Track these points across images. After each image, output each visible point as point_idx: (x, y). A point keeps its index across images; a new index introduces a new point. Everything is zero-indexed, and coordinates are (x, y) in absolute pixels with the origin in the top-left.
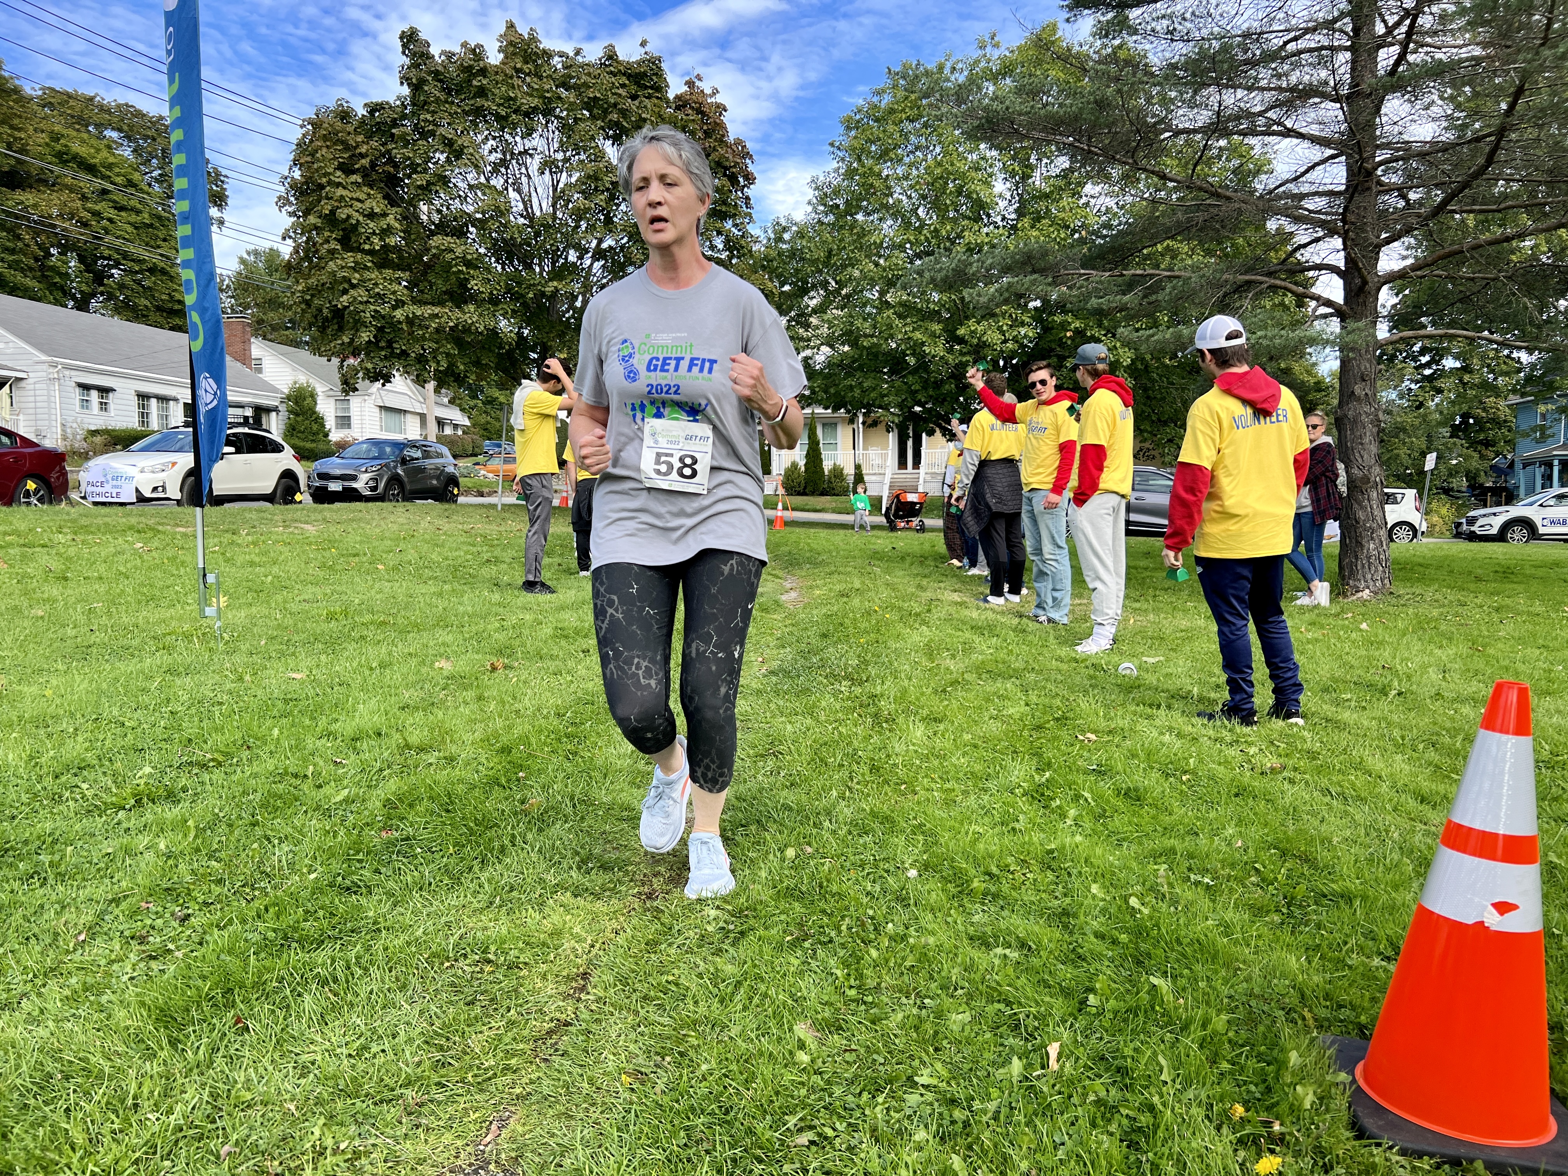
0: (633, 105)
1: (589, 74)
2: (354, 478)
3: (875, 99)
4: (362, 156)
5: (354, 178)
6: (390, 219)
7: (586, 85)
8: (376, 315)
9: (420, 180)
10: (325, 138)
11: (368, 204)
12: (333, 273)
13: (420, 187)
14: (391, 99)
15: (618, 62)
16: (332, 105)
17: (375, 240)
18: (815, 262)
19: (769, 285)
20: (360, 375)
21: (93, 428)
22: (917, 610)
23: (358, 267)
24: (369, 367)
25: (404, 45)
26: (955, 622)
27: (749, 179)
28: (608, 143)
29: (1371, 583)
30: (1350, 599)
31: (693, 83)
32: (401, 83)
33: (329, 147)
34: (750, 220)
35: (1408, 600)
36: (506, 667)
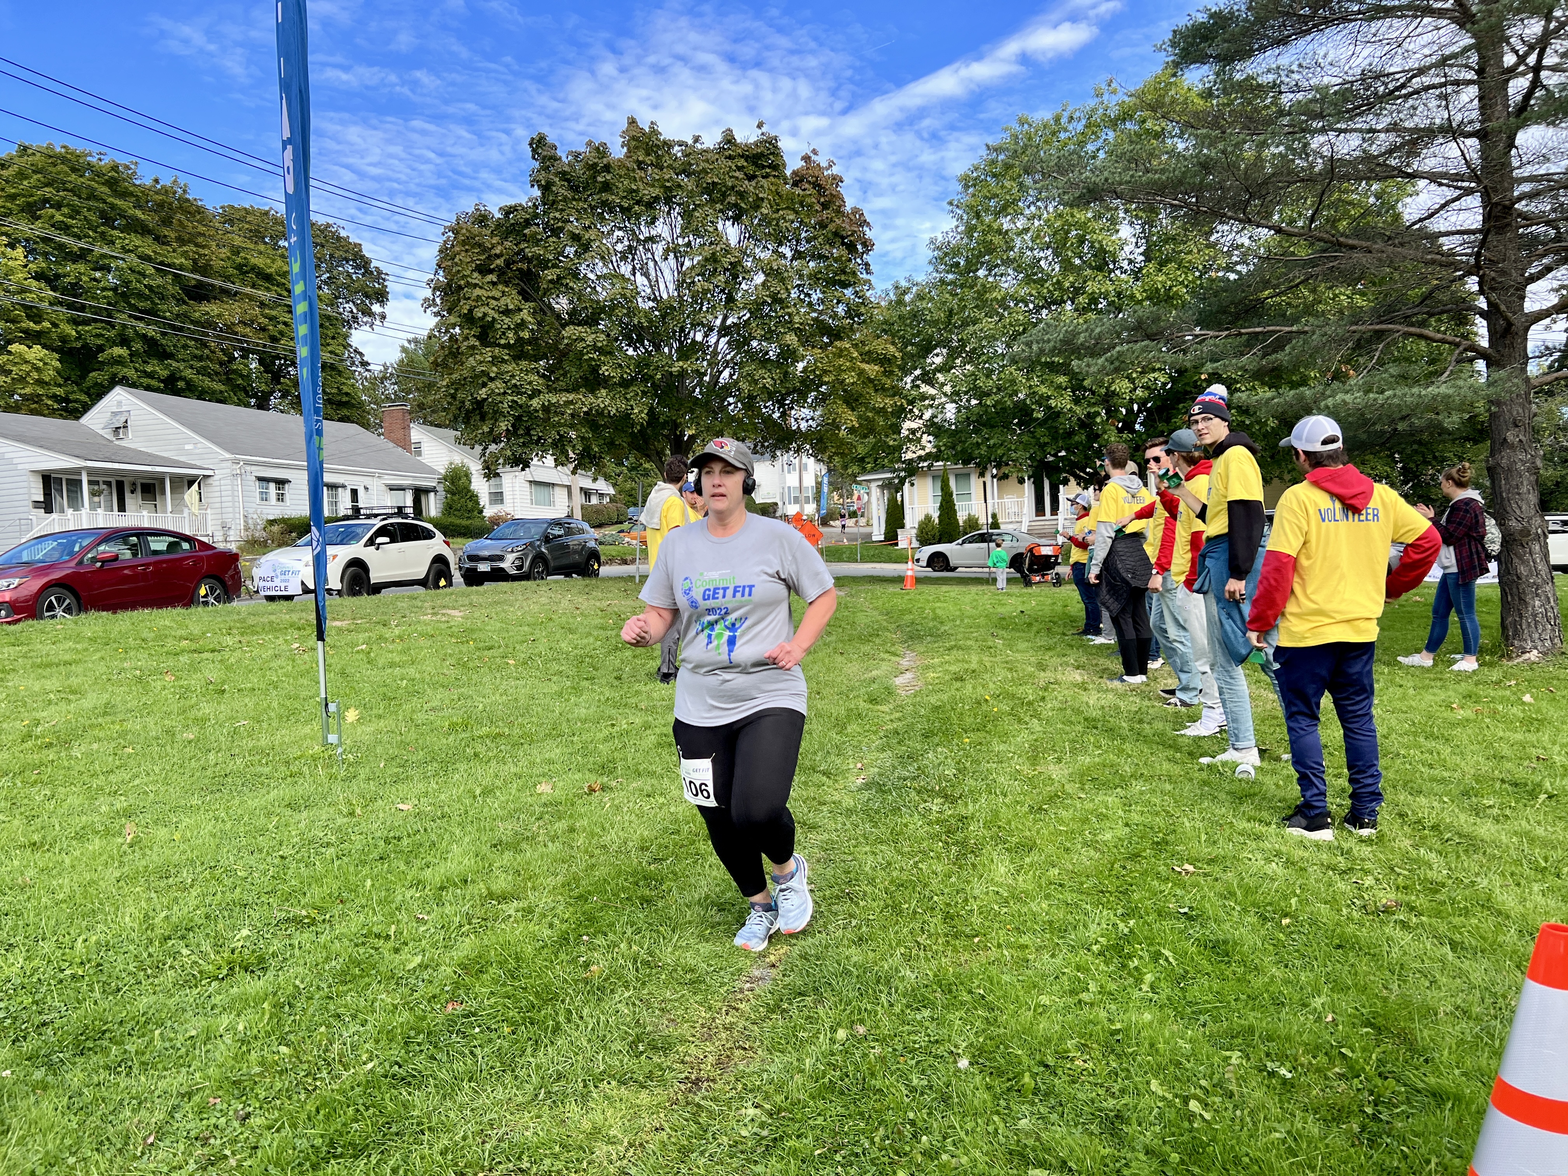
0: (749, 186)
1: (707, 161)
2: (501, 558)
3: (992, 156)
4: (498, 256)
5: (490, 277)
6: (525, 315)
7: (704, 170)
8: (514, 405)
9: (550, 274)
10: (464, 243)
11: (503, 301)
12: (473, 369)
13: (551, 281)
14: (523, 200)
15: (735, 144)
16: (470, 210)
17: (511, 334)
18: (934, 323)
19: (892, 349)
20: (501, 461)
21: (271, 518)
22: (1031, 698)
23: (496, 361)
24: (509, 453)
25: (534, 150)
26: (1069, 712)
27: (868, 245)
28: (729, 223)
29: (1539, 643)
30: (1515, 662)
31: (809, 157)
32: (532, 186)
33: (467, 251)
34: (870, 286)
36: (603, 789)
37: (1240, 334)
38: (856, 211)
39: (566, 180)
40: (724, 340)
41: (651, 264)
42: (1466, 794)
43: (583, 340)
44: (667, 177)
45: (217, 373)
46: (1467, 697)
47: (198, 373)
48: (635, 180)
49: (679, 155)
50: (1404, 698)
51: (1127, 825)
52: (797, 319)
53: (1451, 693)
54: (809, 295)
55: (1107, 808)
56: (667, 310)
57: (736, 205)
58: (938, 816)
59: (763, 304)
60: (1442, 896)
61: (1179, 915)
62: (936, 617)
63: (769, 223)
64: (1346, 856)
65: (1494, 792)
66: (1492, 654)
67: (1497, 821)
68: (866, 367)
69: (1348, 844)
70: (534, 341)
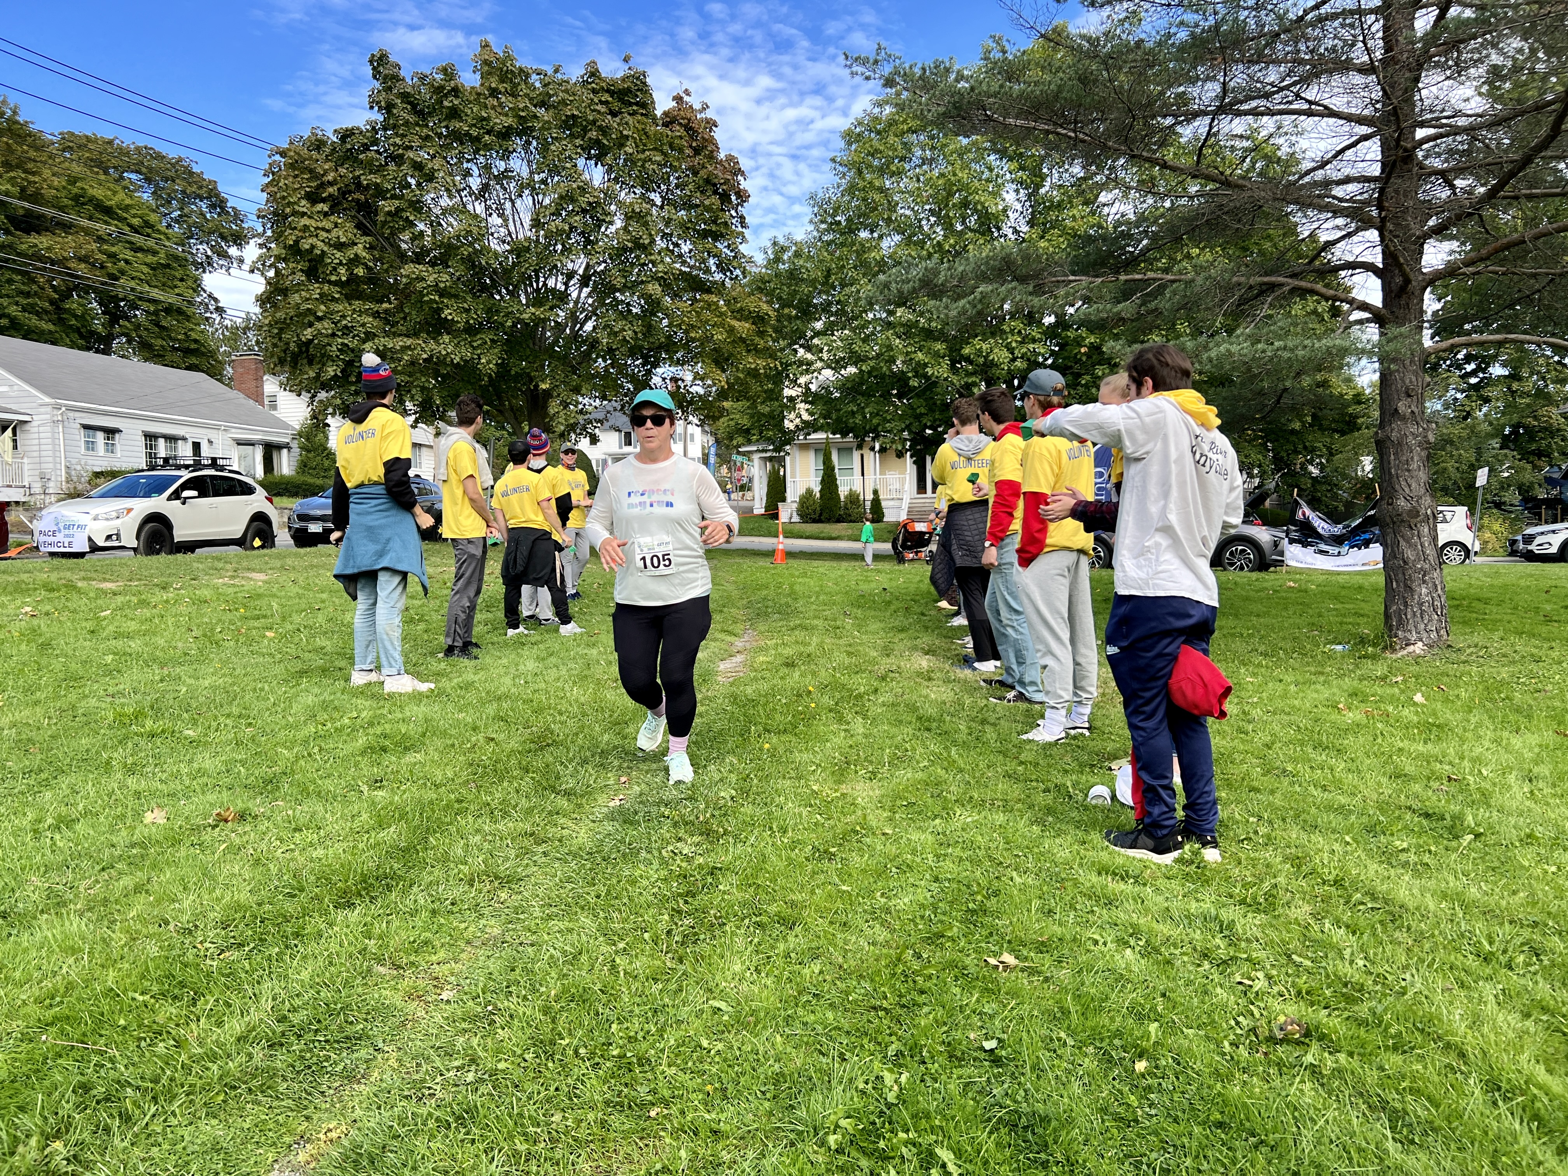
0: (612, 122)
1: (566, 91)
3: (876, 111)
4: (331, 184)
5: (321, 207)
6: (359, 249)
7: (563, 102)
8: (344, 349)
9: (386, 206)
10: (292, 166)
12: (298, 305)
13: (389, 213)
14: (362, 124)
15: (600, 78)
16: (307, 134)
17: (342, 271)
18: (813, 282)
19: (765, 307)
20: (330, 410)
21: (98, 470)
22: (862, 689)
23: (324, 298)
24: (338, 401)
25: (374, 69)
26: (902, 708)
27: (743, 196)
28: (591, 163)
29: (1425, 635)
30: (1399, 655)
31: (681, 98)
32: (372, 108)
33: (296, 176)
34: (744, 240)
35: (1470, 655)
36: (242, 817)
37: (1117, 280)
38: (730, 158)
39: (409, 103)
40: (586, 291)
41: (508, 205)
42: (1371, 829)
43: (423, 279)
44: (521, 106)
45: (46, 312)
46: (1354, 694)
47: (24, 310)
48: (486, 107)
49: (538, 85)
50: (1285, 696)
51: (936, 880)
52: (661, 268)
53: (1335, 690)
54: (677, 245)
55: (914, 852)
56: (520, 250)
57: (598, 142)
58: (684, 865)
59: (625, 249)
60: (1363, 1010)
61: (982, 1055)
62: (792, 593)
63: (634, 163)
64: (1226, 933)
65: (1406, 827)
66: (1375, 645)
67: (1417, 874)
68: (736, 324)
69: (1229, 914)
70: (373, 279)
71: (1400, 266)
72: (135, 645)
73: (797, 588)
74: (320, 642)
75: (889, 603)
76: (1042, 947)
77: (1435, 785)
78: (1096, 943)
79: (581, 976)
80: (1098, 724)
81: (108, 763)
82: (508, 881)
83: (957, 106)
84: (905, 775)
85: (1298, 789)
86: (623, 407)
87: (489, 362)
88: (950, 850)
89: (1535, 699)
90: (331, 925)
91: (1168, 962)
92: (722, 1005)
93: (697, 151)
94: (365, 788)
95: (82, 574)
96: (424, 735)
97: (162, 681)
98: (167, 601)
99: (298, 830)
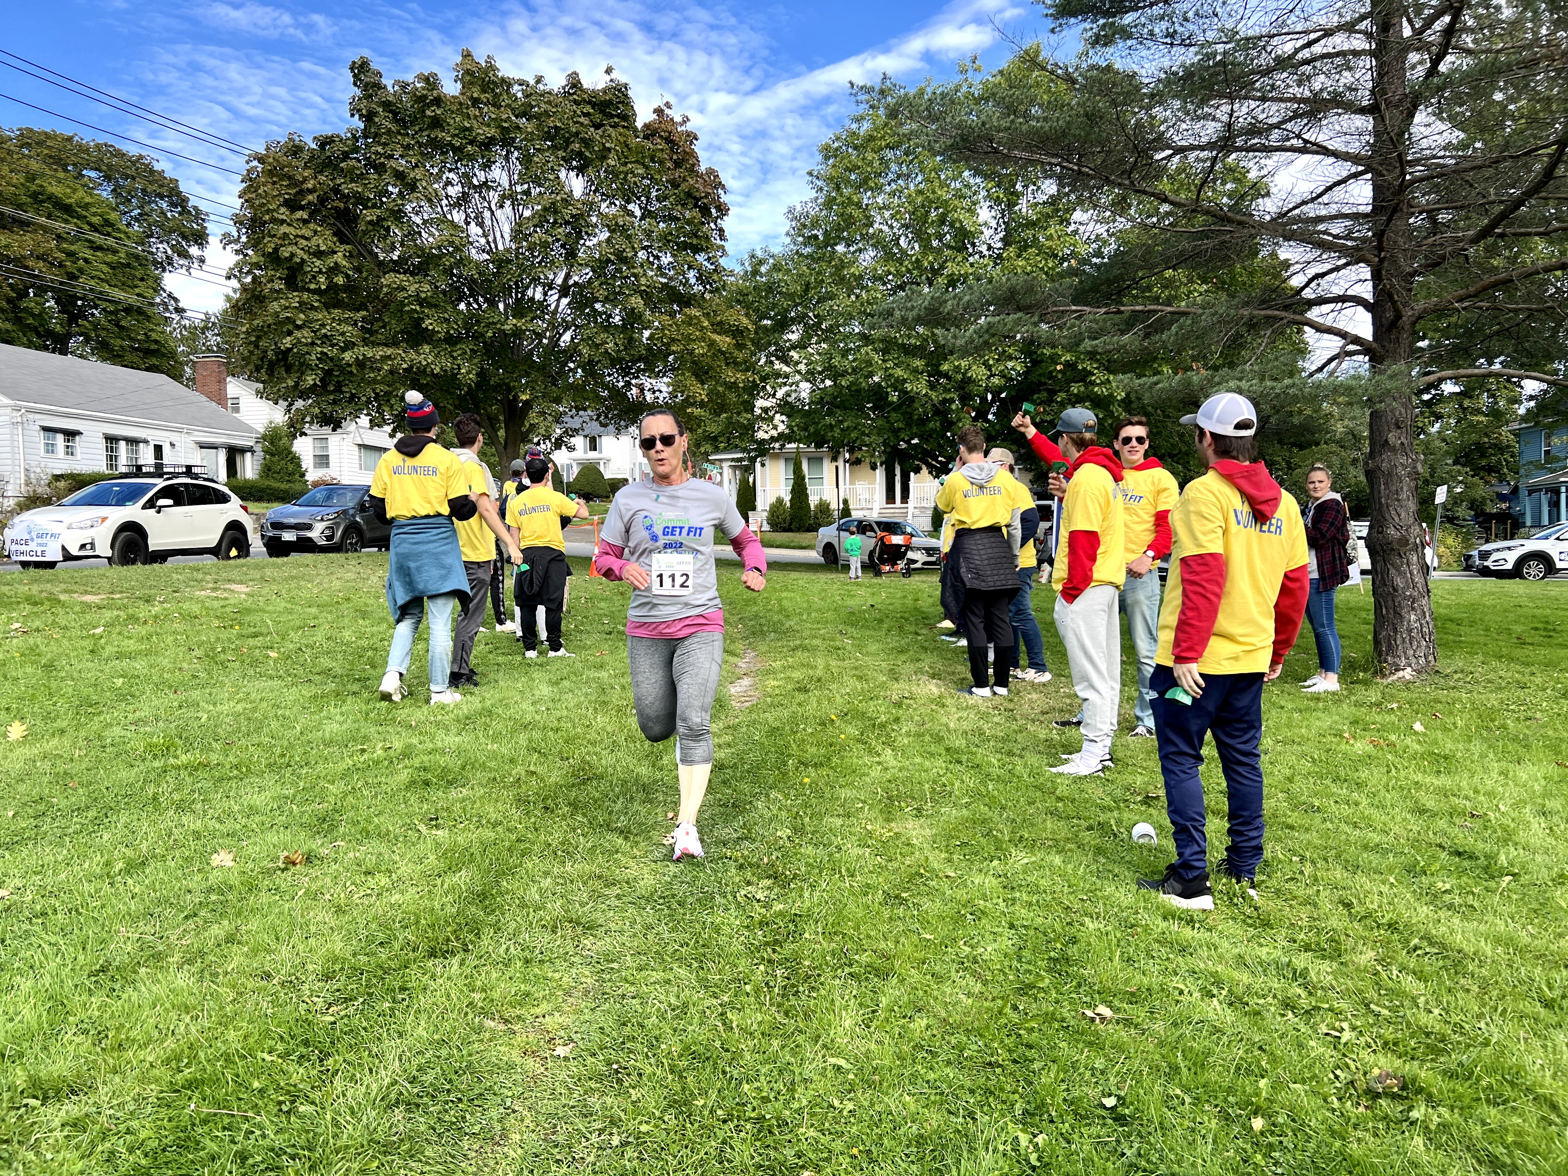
0: (596, 134)
1: (549, 103)
2: (309, 527)
3: (854, 126)
4: (310, 191)
5: (300, 214)
6: (339, 258)
7: (546, 113)
8: (324, 357)
9: (370, 215)
10: (271, 173)
11: (314, 241)
12: (277, 314)
13: (370, 222)
14: (342, 131)
15: (582, 90)
16: (284, 139)
17: (322, 279)
18: (790, 296)
19: (745, 321)
20: (308, 419)
21: (58, 472)
22: (883, 718)
23: (303, 306)
24: (317, 410)
25: (355, 76)
26: (927, 738)
27: (722, 210)
28: (572, 174)
29: (1414, 661)
30: (1390, 680)
31: (662, 111)
32: (352, 115)
33: (274, 183)
34: (724, 253)
35: (1458, 680)
36: (309, 859)
37: (1120, 312)
38: (711, 172)
39: (391, 111)
40: (565, 301)
41: (487, 214)
42: (1411, 869)
43: (404, 289)
44: (504, 117)
46: (1355, 722)
48: (469, 117)
49: (520, 95)
51: (1012, 926)
52: (643, 281)
53: (1336, 718)
54: (658, 258)
56: (501, 262)
57: (580, 154)
58: (763, 911)
59: (609, 261)
60: (1452, 1060)
61: (1104, 1113)
62: (782, 610)
63: (616, 176)
64: (1300, 980)
65: (1443, 868)
66: (1365, 671)
67: (1465, 918)
68: (717, 338)
69: (1301, 961)
70: (351, 288)
71: (1394, 303)
72: (140, 665)
73: (785, 603)
74: (325, 662)
75: (880, 621)
76: (1133, 998)
77: (1458, 821)
78: (1181, 993)
79: (696, 1032)
80: (1120, 755)
81: (155, 799)
82: (590, 927)
83: (964, 139)
84: (950, 813)
85: (1330, 826)
86: (599, 416)
87: (468, 372)
88: (1018, 895)
89: (1528, 727)
90: (433, 977)
91: (1258, 1013)
92: (842, 1062)
93: (678, 164)
94: (422, 828)
95: (63, 586)
96: (463, 768)
97: (180, 707)
98: (156, 617)
99: (367, 873)
